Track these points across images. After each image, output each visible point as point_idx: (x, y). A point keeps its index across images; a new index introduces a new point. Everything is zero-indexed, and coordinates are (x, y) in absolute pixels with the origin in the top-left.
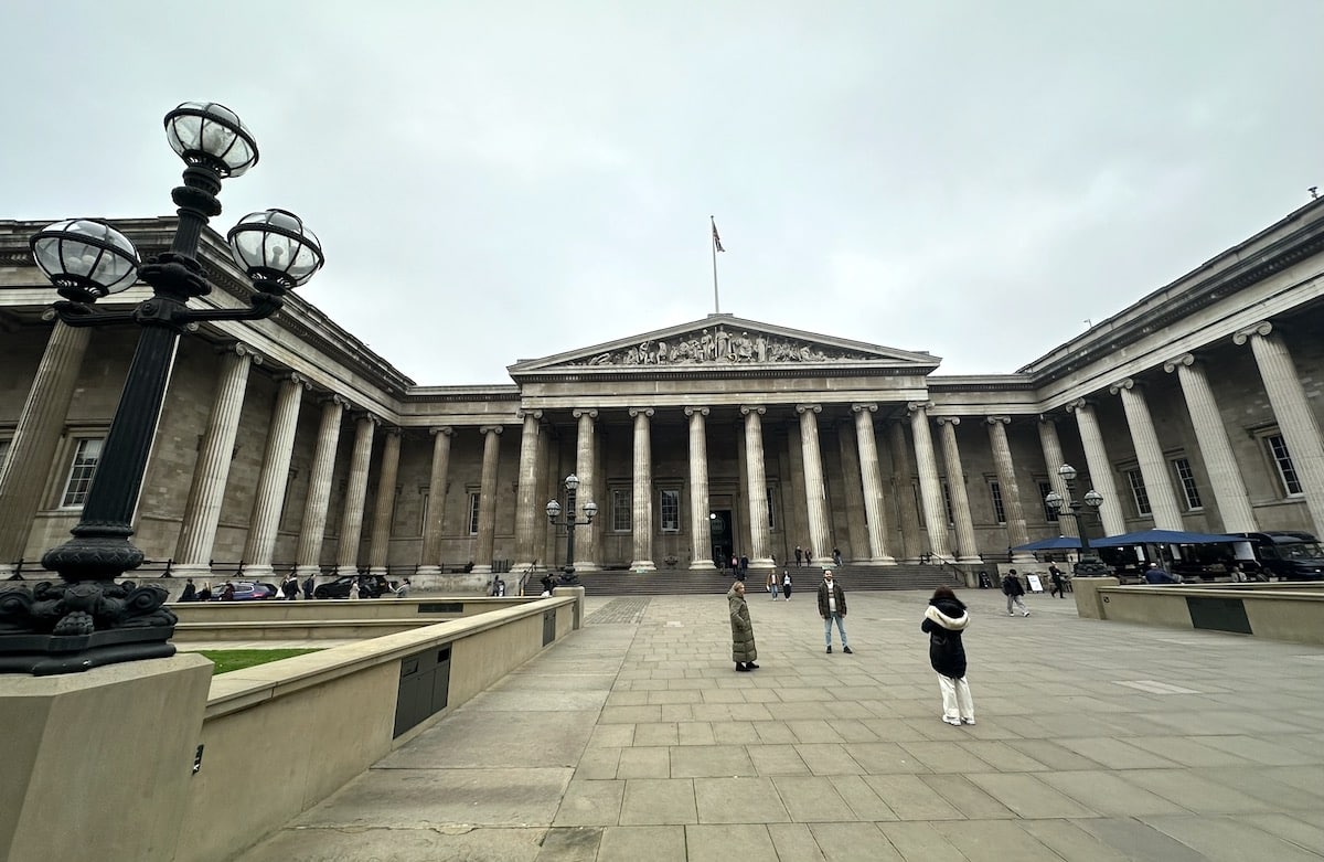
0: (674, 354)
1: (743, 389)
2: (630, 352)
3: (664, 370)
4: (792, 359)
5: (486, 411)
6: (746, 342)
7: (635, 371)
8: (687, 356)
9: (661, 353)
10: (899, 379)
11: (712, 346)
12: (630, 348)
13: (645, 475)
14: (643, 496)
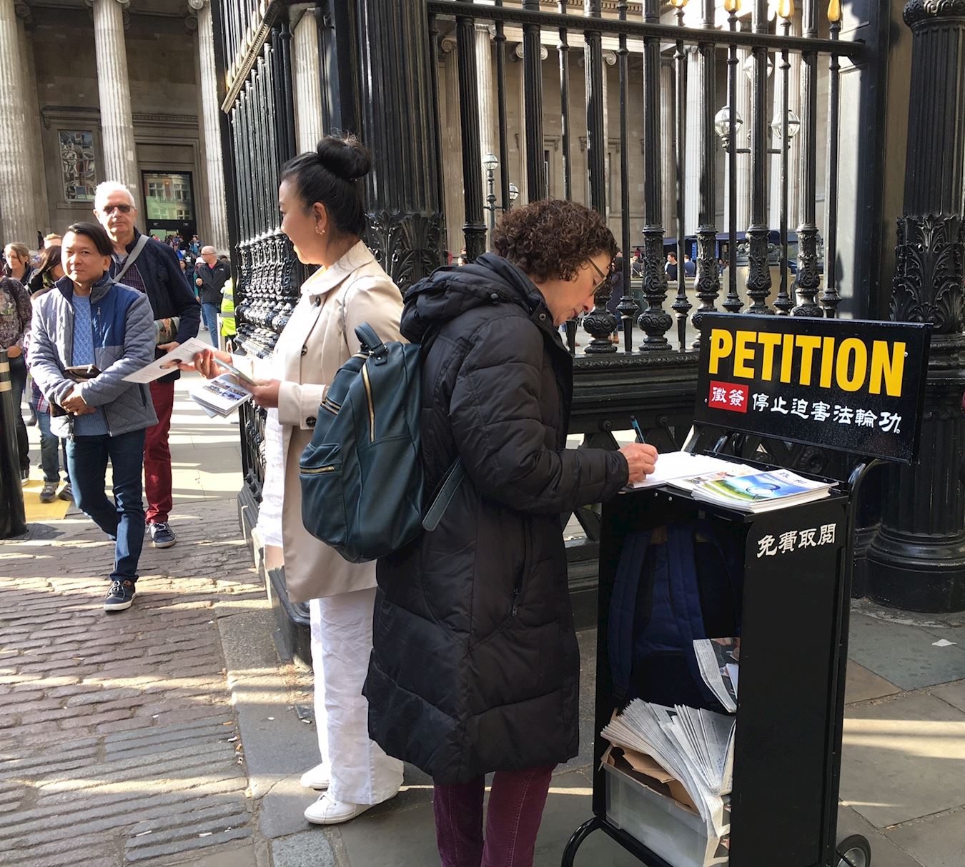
13: (12, 105)
14: (12, 144)
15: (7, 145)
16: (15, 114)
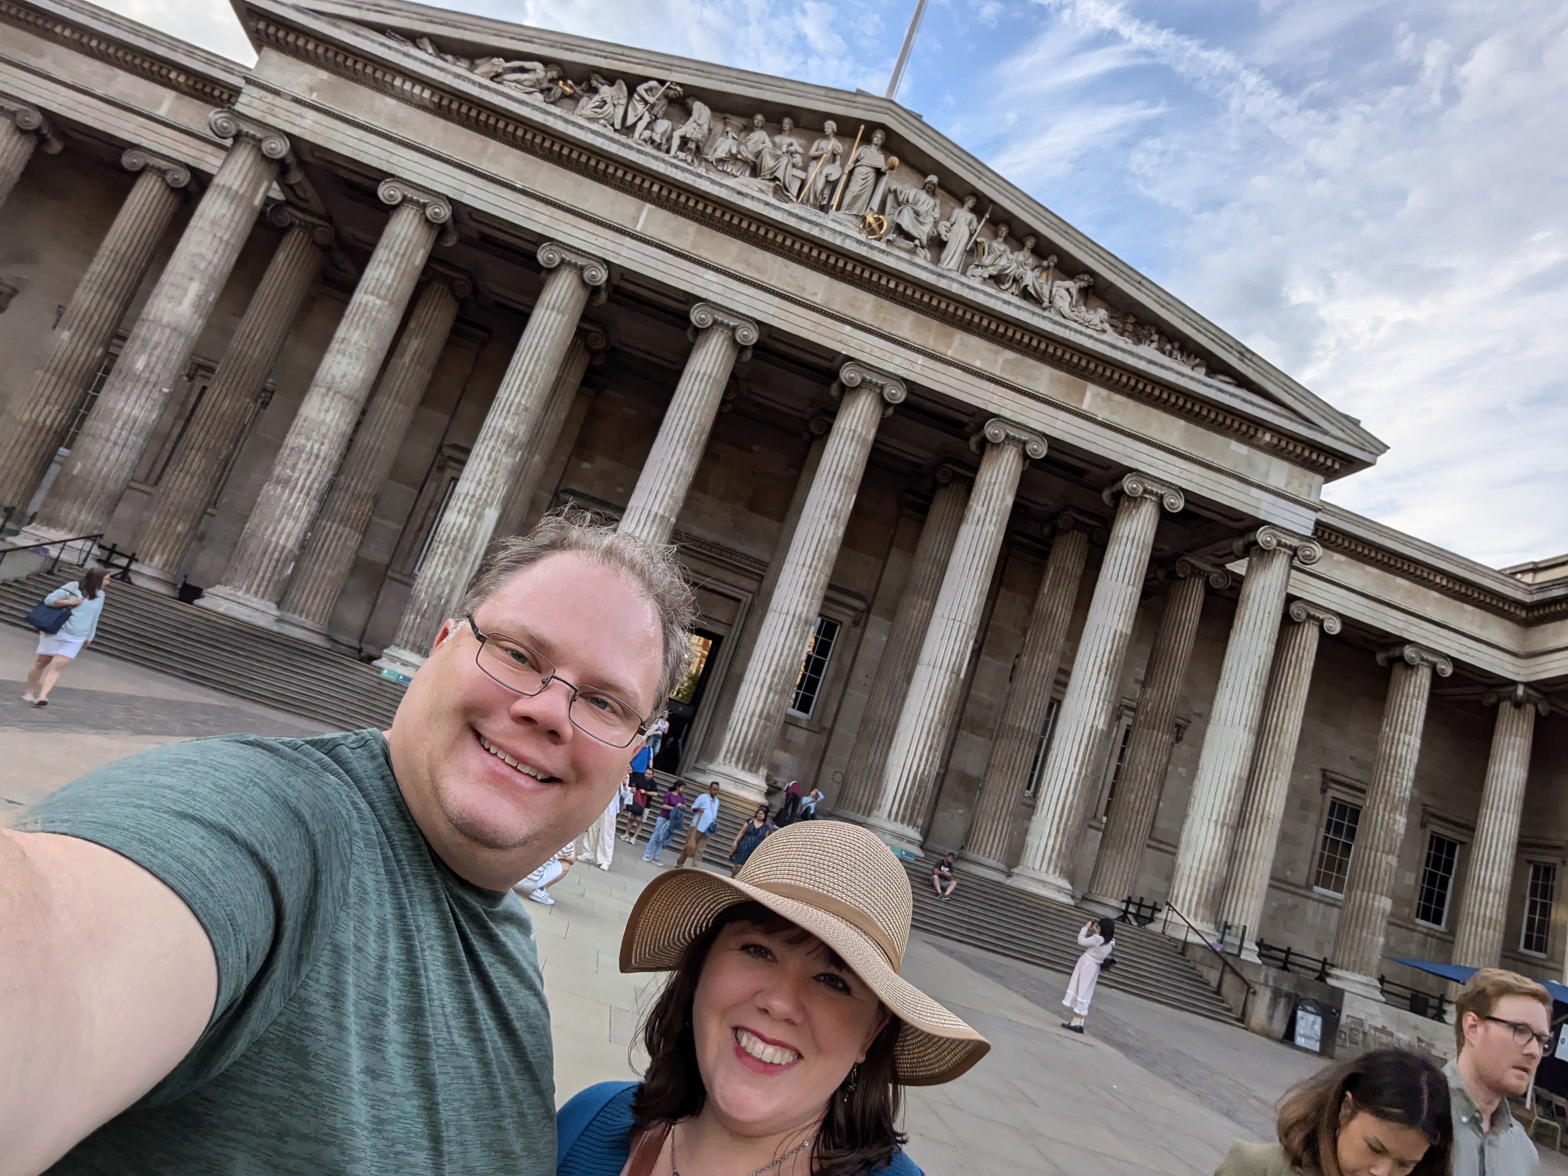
0: (724, 146)
1: (867, 319)
2: (606, 91)
3: (680, 176)
4: (1025, 294)
5: (162, 112)
6: (926, 202)
7: (599, 142)
8: (755, 170)
9: (689, 129)
10: (1262, 459)
11: (834, 171)
12: (611, 77)
13: (512, 431)
14: (483, 485)
15: (474, 485)
16: (510, 446)
